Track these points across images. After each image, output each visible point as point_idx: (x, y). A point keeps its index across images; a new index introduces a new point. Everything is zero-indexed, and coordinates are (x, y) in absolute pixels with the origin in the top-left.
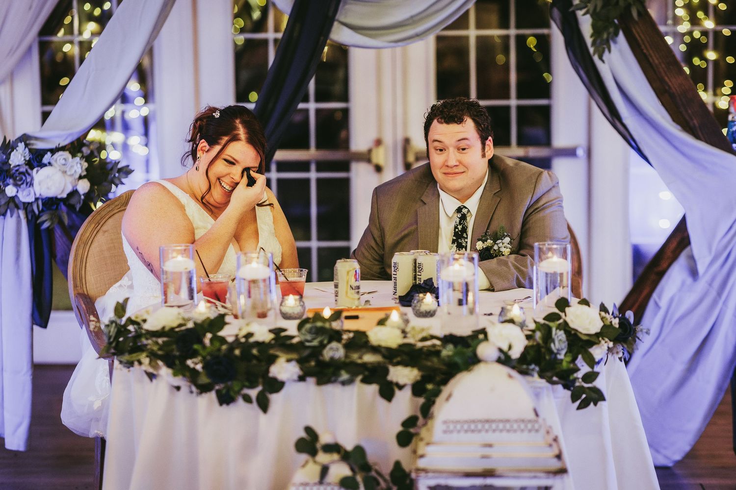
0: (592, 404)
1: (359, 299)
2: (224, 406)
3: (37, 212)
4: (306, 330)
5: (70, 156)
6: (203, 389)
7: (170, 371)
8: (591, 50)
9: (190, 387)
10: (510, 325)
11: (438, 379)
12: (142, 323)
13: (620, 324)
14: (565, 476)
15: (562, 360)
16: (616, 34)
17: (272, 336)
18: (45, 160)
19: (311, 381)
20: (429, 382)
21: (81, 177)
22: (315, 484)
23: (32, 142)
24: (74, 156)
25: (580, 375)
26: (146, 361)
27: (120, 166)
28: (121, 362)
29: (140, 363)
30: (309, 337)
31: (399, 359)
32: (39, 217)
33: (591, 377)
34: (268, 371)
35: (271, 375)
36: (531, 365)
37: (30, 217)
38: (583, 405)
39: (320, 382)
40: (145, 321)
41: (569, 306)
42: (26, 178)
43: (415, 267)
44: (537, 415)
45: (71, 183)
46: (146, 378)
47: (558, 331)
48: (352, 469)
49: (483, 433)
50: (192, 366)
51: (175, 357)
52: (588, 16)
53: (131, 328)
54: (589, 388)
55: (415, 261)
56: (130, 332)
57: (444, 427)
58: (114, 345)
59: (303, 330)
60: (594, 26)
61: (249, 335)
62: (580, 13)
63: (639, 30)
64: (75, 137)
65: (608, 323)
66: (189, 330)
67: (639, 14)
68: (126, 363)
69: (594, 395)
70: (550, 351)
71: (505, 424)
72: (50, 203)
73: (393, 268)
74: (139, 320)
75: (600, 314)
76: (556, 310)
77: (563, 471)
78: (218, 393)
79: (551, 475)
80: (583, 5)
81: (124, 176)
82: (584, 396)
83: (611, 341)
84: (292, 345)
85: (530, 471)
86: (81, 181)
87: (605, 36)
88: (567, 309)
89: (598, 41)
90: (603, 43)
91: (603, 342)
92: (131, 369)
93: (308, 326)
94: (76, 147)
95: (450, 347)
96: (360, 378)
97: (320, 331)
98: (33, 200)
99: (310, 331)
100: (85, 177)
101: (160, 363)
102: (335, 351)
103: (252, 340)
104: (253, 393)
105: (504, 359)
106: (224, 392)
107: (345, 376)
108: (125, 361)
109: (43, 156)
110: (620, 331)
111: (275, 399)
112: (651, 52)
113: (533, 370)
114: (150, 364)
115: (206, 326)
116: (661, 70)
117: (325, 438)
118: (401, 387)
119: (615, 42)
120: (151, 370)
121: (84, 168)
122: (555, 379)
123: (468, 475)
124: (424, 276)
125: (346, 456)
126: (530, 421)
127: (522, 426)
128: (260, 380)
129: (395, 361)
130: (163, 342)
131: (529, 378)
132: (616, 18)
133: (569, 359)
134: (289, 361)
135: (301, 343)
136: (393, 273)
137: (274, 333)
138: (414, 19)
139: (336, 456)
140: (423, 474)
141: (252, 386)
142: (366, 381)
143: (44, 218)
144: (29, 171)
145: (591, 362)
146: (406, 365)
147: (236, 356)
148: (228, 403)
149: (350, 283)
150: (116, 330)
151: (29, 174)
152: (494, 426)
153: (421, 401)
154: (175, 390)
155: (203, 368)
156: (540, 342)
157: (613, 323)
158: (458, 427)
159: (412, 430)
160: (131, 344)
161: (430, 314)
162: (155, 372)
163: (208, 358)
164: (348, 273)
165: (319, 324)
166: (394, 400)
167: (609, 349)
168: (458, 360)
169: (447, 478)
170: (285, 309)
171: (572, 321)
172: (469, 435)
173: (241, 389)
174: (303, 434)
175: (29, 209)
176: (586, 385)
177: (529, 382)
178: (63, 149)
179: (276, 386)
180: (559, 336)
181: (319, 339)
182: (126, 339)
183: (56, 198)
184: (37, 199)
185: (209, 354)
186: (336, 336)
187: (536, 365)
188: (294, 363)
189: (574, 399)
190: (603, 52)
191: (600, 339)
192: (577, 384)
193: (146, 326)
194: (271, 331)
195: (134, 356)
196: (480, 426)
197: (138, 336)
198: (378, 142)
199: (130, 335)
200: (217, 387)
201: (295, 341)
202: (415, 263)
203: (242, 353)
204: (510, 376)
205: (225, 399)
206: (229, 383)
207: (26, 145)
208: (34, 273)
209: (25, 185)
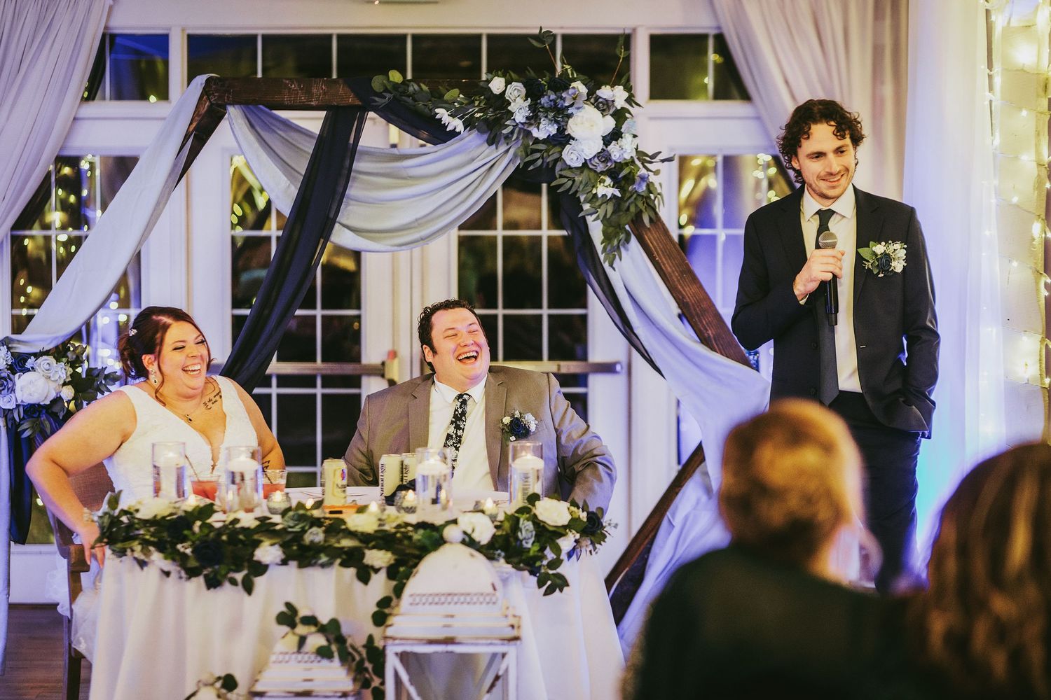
0: (558, 590)
1: (345, 497)
2: (212, 590)
3: (18, 420)
4: (288, 517)
5: (54, 361)
6: (192, 573)
7: (160, 556)
8: (602, 257)
9: (179, 572)
10: (480, 514)
11: (411, 563)
12: (135, 513)
13: (588, 518)
14: (518, 642)
15: (529, 549)
16: (628, 240)
17: (257, 523)
18: (28, 365)
19: (293, 564)
20: (402, 566)
21: (65, 384)
22: (294, 653)
23: (14, 345)
24: (58, 360)
25: (545, 562)
26: (138, 548)
27: (106, 372)
28: (114, 552)
29: (133, 551)
30: (291, 524)
31: (373, 543)
32: (20, 425)
33: (556, 563)
34: (252, 555)
35: (255, 558)
36: (497, 550)
37: (10, 426)
38: (549, 592)
39: (301, 566)
40: (137, 511)
41: (539, 500)
42: (8, 384)
43: (402, 468)
44: (495, 589)
45: (55, 389)
46: (137, 567)
47: (525, 521)
48: (328, 640)
49: (446, 605)
50: (182, 550)
51: (166, 542)
52: (599, 222)
53: (124, 519)
54: (553, 574)
55: (402, 462)
56: (122, 522)
57: (411, 600)
58: (107, 534)
59: (286, 518)
60: (604, 233)
61: (236, 521)
62: (589, 219)
63: (651, 237)
64: (60, 341)
65: (576, 516)
66: (180, 518)
67: (651, 220)
68: (118, 552)
69: (558, 581)
70: (517, 539)
71: (465, 598)
72: (32, 410)
73: (380, 469)
74: (132, 510)
75: (569, 509)
76: (527, 504)
77: (517, 638)
78: (206, 576)
79: (506, 642)
80: (593, 210)
81: (111, 383)
82: (549, 583)
83: (578, 533)
84: (275, 531)
85: (487, 638)
86: (65, 387)
87: (615, 243)
88: (537, 503)
89: (609, 248)
90: (614, 251)
91: (570, 534)
92: (124, 558)
93: (291, 513)
94: (59, 352)
95: (421, 531)
96: (338, 561)
97: (302, 518)
98: (14, 407)
99: (292, 518)
100: (69, 383)
101: (152, 548)
102: (315, 535)
103: (238, 526)
104: (239, 577)
105: (469, 542)
106: (212, 576)
107: (324, 559)
108: (118, 550)
109: (26, 361)
110: (587, 523)
111: (260, 582)
112: (664, 259)
113: (499, 555)
114: (142, 550)
115: (196, 513)
116: (674, 278)
117: (303, 612)
118: (377, 571)
119: (627, 250)
120: (142, 557)
121: (69, 373)
122: (522, 565)
123: (431, 642)
124: (410, 478)
125: (322, 629)
126: (488, 594)
127: (481, 599)
128: (246, 564)
129: (371, 545)
130: (155, 530)
131: (495, 563)
132: (628, 224)
133: (536, 548)
134: (272, 545)
135: (284, 530)
136: (380, 474)
137: (260, 521)
138: (420, 222)
139: (313, 629)
140: (390, 642)
141: (238, 571)
142: (343, 564)
143: (25, 426)
144: (11, 376)
145: (558, 550)
146: (380, 548)
147: (223, 541)
148: (215, 587)
149: (336, 482)
150: (109, 521)
151: (11, 380)
152: (456, 599)
153: (394, 583)
154: (164, 577)
155: (192, 552)
156: (509, 531)
157: (581, 517)
158: (424, 600)
159: (387, 611)
160: (124, 534)
161: (411, 510)
162: (146, 560)
163: (197, 542)
164: (335, 471)
165: (301, 512)
166: (371, 583)
167: (577, 541)
168: (427, 542)
169: (412, 645)
170: (272, 505)
171: (541, 514)
172: (434, 607)
173: (228, 573)
174: (284, 609)
175: (9, 416)
176: (551, 572)
177: (493, 566)
178: (47, 353)
179: (260, 569)
180: (527, 528)
181: (300, 526)
182: (119, 529)
183: (39, 405)
184: (18, 406)
185: (198, 539)
186: (317, 522)
187: (502, 550)
188: (277, 547)
189: (540, 585)
190: (614, 259)
191: (568, 530)
192: (543, 571)
193: (138, 516)
194: (256, 519)
195: (127, 544)
196: (443, 599)
197: (130, 526)
198: (393, 354)
199: (123, 526)
200: (205, 572)
201: (278, 527)
202: (402, 465)
203: (229, 538)
204: (472, 555)
205: (213, 583)
206: (217, 567)
207: (9, 349)
208: (13, 486)
209: (6, 390)
